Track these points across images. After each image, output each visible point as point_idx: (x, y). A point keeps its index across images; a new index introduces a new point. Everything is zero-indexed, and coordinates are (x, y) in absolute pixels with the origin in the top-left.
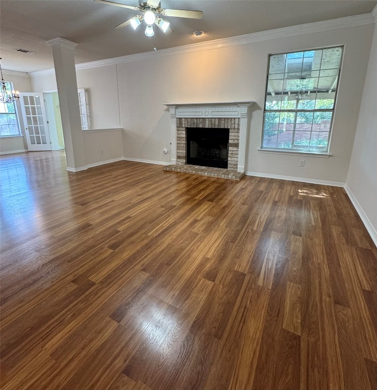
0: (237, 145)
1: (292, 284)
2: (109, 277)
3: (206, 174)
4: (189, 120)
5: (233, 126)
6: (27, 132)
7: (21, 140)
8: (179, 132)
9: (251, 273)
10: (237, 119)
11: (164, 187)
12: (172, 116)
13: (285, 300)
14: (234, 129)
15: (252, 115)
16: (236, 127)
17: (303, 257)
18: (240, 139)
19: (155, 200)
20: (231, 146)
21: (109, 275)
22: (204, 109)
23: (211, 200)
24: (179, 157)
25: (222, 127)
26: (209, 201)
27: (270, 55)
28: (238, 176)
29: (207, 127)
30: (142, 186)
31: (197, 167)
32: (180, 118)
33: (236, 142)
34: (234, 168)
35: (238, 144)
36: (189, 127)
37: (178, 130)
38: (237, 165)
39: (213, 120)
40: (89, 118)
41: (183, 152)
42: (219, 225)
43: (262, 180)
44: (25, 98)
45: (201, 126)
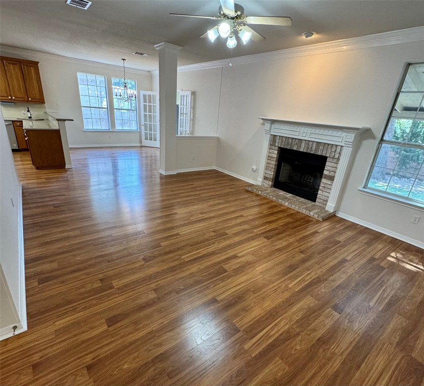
0: (332, 178)
1: (280, 361)
2: (126, 286)
3: (287, 204)
4: (284, 139)
5: (333, 155)
6: (143, 128)
7: (138, 135)
8: (271, 151)
9: (247, 332)
10: (340, 147)
11: (231, 209)
12: (266, 132)
13: (259, 374)
14: (333, 158)
15: (361, 144)
16: (337, 156)
17: (320, 338)
18: (338, 171)
19: (213, 222)
20: (325, 178)
21: (127, 284)
22: (303, 128)
23: (268, 238)
24: (265, 178)
25: (319, 153)
26: (265, 238)
27: (410, 64)
28: (322, 215)
29: (301, 150)
30: (211, 203)
31: (281, 193)
32: (275, 136)
33: (332, 174)
34: (323, 204)
35: (334, 177)
36: (282, 147)
37: (270, 149)
38: (327, 201)
39: (310, 143)
40: (191, 122)
41: (271, 174)
42: (255, 269)
43: (353, 226)
44: (145, 96)
45: (295, 148)
